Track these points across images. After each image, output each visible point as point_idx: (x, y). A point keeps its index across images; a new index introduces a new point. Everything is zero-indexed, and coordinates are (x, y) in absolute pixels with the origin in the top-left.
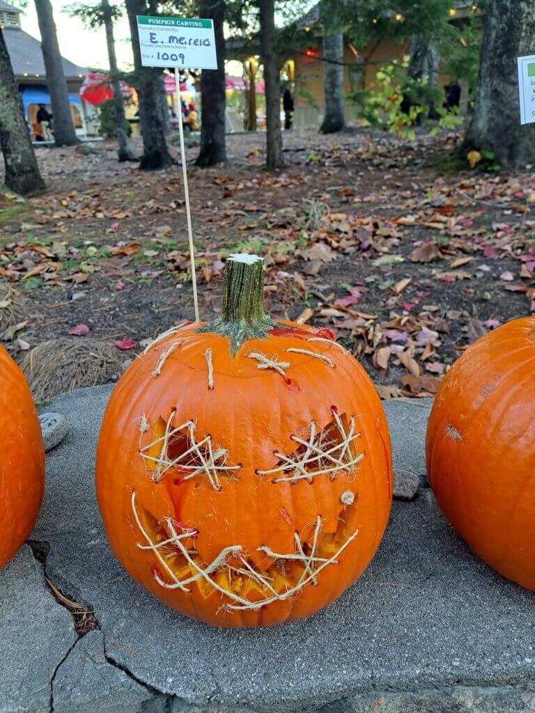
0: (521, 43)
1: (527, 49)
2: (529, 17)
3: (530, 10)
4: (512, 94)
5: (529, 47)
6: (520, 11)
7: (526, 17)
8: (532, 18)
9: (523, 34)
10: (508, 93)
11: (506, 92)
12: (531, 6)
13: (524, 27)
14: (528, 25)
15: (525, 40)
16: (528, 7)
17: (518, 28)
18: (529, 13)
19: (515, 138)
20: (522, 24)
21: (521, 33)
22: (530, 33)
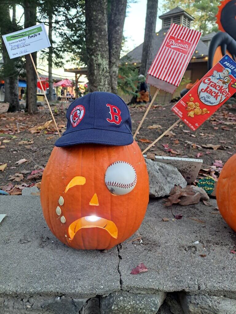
0: (95, 71)
1: (99, 74)
2: (96, 62)
3: (96, 59)
5: (99, 73)
6: (92, 59)
7: (95, 61)
8: (98, 62)
9: (96, 68)
11: (93, 89)
12: (96, 57)
13: (95, 65)
14: (96, 64)
15: (97, 70)
16: (95, 57)
17: (93, 65)
18: (96, 60)
20: (94, 64)
22: (98, 67)
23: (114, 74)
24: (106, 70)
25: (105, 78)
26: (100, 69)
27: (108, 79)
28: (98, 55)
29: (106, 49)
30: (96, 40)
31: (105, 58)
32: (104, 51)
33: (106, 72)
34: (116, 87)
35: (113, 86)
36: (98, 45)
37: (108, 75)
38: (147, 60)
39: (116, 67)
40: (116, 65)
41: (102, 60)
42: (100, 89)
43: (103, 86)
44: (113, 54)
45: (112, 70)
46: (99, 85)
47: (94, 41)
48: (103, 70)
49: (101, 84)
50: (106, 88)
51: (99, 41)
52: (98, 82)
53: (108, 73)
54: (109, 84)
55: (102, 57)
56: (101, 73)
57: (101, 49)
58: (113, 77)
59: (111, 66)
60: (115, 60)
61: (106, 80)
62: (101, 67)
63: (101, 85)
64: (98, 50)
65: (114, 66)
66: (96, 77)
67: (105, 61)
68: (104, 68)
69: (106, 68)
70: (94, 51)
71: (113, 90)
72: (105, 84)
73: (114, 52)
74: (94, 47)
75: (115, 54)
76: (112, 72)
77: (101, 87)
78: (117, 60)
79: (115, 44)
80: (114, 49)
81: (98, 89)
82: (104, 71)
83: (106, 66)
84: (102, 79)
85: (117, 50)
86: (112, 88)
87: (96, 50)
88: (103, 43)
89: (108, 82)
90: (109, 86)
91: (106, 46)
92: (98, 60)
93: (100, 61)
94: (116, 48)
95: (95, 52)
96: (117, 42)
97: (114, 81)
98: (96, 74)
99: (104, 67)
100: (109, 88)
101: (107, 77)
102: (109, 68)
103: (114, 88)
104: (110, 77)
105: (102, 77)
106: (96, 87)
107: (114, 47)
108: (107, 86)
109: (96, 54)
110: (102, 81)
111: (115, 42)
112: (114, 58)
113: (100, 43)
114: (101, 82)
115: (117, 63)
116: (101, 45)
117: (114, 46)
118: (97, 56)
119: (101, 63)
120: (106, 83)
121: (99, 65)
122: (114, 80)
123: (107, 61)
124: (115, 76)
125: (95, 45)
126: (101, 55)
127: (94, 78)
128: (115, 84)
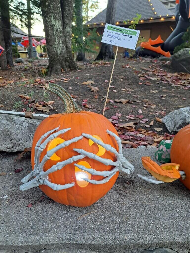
0: (50, 32)
1: (53, 34)
3: (50, 21)
4: (52, 49)
7: (49, 23)
8: (51, 23)
9: (50, 29)
10: (51, 49)
13: (49, 26)
14: (50, 26)
17: (47, 27)
18: (49, 22)
19: (53, 65)
20: (48, 25)
21: (49, 28)
22: (52, 28)
23: (67, 34)
24: (60, 30)
25: (59, 38)
26: (54, 30)
27: (62, 39)
28: (51, 16)
29: (58, 11)
30: (48, 3)
31: (58, 20)
32: (56, 13)
33: (60, 32)
34: (70, 46)
35: (67, 45)
36: (51, 7)
37: (62, 35)
38: (111, 21)
39: (69, 28)
40: (69, 26)
41: (55, 21)
42: (55, 47)
43: (57, 45)
44: (66, 16)
45: (66, 31)
46: (54, 44)
47: (47, 4)
48: (57, 30)
49: (56, 43)
50: (60, 47)
51: (51, 4)
52: (53, 42)
53: (62, 33)
54: (63, 43)
55: (55, 18)
56: (55, 33)
57: (53, 11)
58: (67, 37)
59: (65, 27)
60: (68, 22)
61: (61, 40)
62: (55, 27)
63: (56, 45)
64: (50, 12)
65: (68, 27)
66: (51, 37)
67: (58, 22)
68: (57, 29)
69: (59, 28)
70: (47, 13)
71: (67, 49)
72: (59, 44)
73: (66, 14)
74: (47, 9)
75: (68, 16)
76: (65, 32)
77: (56, 46)
78: (70, 21)
79: (67, 7)
80: (66, 11)
81: (53, 48)
82: (58, 32)
83: (59, 27)
84: (56, 39)
85: (69, 12)
86: (67, 47)
87: (49, 12)
88: (55, 6)
89: (62, 41)
90: (63, 45)
91: (58, 8)
92: (52, 21)
93: (53, 22)
94: (69, 10)
95: (49, 14)
96: (69, 5)
97: (68, 41)
98: (50, 34)
99: (58, 27)
100: (63, 47)
101: (61, 36)
102: (62, 29)
103: (68, 47)
104: (64, 37)
105: (56, 37)
106: (51, 46)
107: (67, 10)
108: (61, 45)
109: (49, 16)
110: (57, 40)
111: (67, 4)
112: (67, 19)
113: (52, 6)
114: (55, 42)
115: (70, 24)
116: (53, 7)
117: (67, 8)
118: (50, 18)
119: (55, 24)
120: (61, 42)
121: (53, 26)
122: (67, 39)
123: (60, 22)
124: (69, 36)
125: (48, 8)
126: (54, 17)
127: (49, 38)
128: (69, 43)
